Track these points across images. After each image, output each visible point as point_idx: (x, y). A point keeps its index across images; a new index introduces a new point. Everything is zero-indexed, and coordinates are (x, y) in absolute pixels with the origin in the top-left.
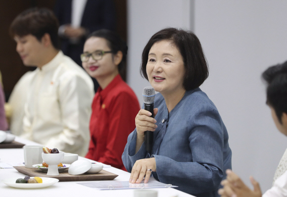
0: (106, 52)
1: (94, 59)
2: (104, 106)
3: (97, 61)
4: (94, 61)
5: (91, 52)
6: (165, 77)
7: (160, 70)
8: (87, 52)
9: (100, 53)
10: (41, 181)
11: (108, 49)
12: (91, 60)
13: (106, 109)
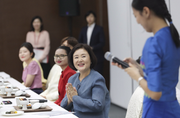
0: (66, 55)
1: (60, 58)
2: (63, 79)
3: (61, 59)
4: (60, 59)
5: (59, 55)
6: (84, 63)
7: (82, 61)
8: (57, 55)
9: (63, 56)
10: (17, 113)
11: (66, 54)
12: (58, 58)
13: (63, 80)
